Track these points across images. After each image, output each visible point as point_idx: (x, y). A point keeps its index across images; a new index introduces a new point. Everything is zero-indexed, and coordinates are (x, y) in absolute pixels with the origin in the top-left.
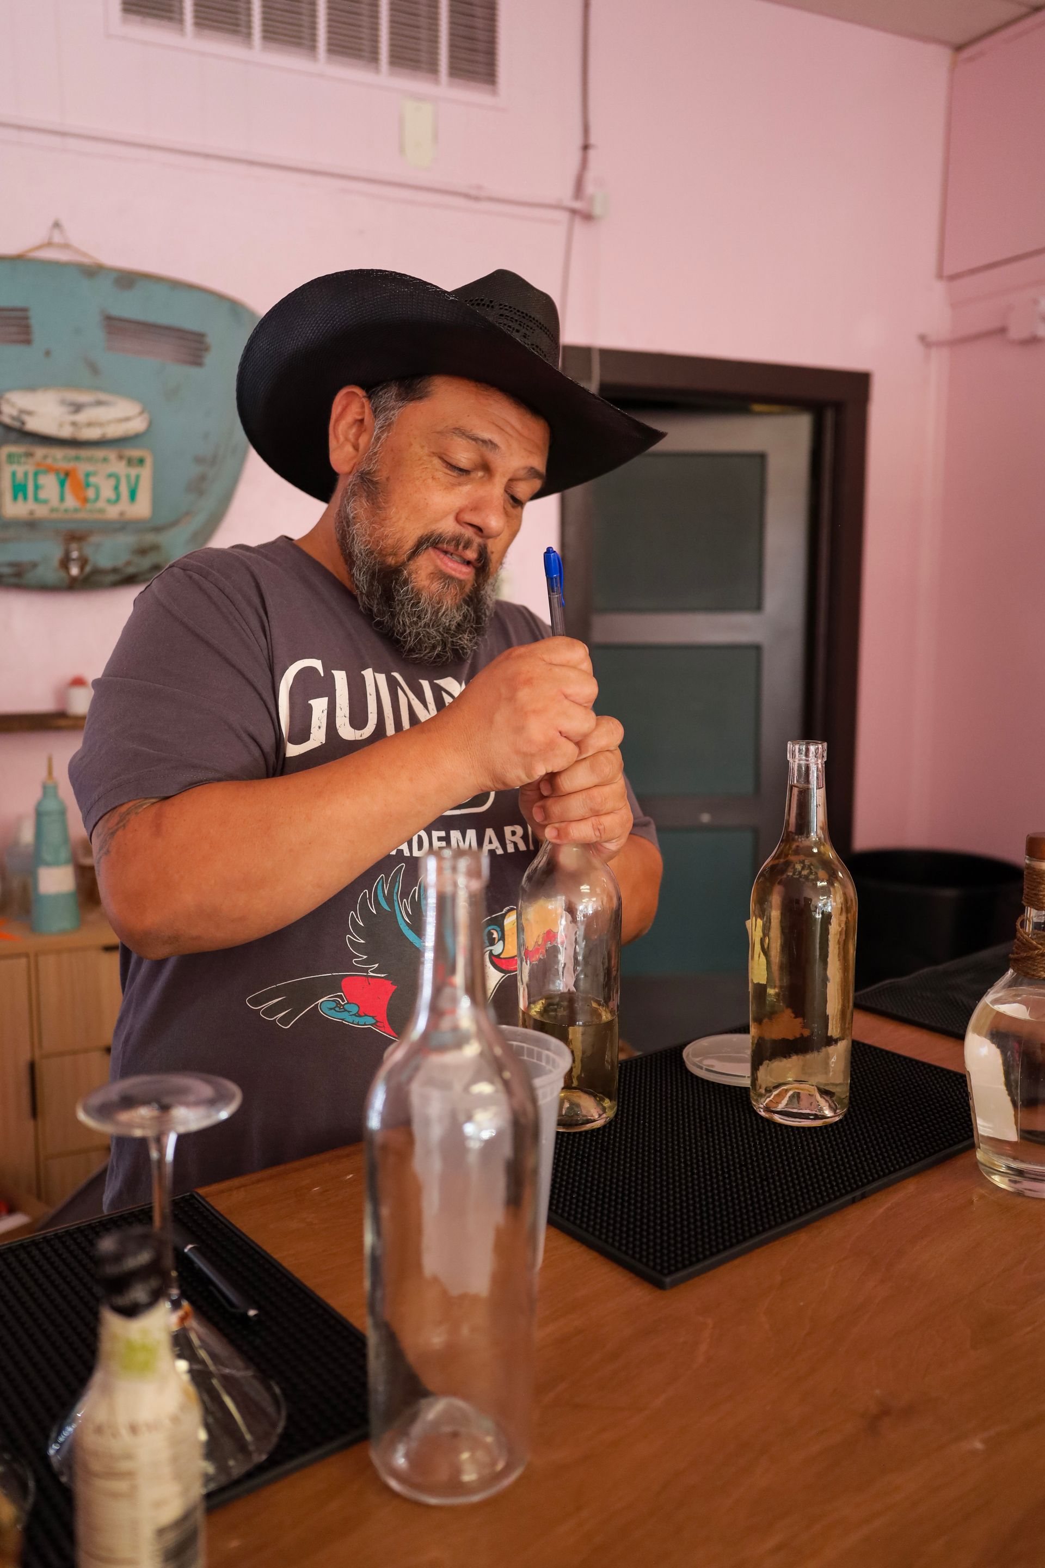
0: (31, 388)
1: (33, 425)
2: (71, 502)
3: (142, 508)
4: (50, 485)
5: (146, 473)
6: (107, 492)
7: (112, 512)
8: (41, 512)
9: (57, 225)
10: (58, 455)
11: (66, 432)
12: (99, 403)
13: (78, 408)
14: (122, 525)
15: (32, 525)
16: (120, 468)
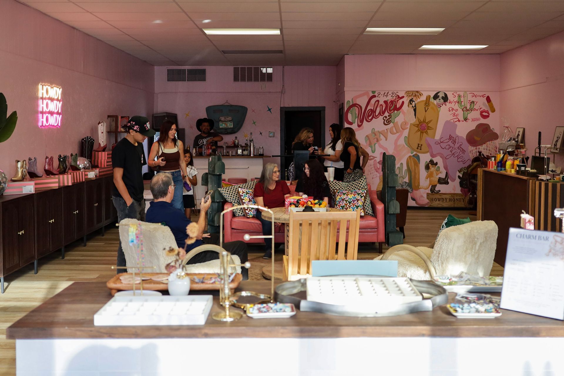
0: (222, 117)
1: (222, 120)
2: (226, 126)
3: (232, 126)
4: (224, 125)
5: (232, 123)
6: (229, 125)
7: (229, 127)
8: (223, 127)
9: (227, 101)
10: (224, 122)
11: (224, 120)
12: (228, 118)
13: (225, 118)
14: (230, 128)
15: (222, 128)
16: (230, 123)
